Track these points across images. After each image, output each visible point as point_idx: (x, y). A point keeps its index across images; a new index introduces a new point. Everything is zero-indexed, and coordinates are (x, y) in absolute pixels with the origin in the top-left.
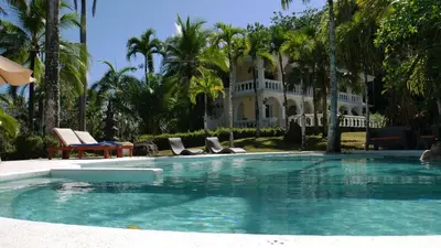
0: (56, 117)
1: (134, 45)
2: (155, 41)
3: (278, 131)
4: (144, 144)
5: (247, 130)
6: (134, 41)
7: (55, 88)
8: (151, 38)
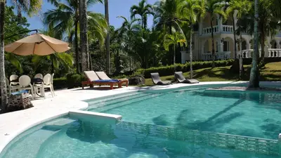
0: (87, 62)
1: (135, 10)
2: (148, 6)
3: (229, 62)
4: (136, 78)
5: (206, 62)
6: (134, 7)
7: (86, 46)
8: (145, 5)
